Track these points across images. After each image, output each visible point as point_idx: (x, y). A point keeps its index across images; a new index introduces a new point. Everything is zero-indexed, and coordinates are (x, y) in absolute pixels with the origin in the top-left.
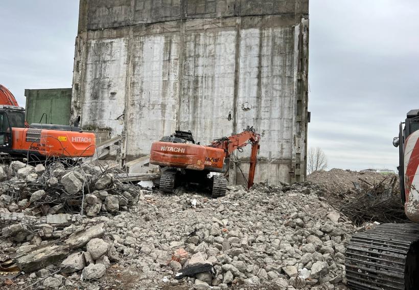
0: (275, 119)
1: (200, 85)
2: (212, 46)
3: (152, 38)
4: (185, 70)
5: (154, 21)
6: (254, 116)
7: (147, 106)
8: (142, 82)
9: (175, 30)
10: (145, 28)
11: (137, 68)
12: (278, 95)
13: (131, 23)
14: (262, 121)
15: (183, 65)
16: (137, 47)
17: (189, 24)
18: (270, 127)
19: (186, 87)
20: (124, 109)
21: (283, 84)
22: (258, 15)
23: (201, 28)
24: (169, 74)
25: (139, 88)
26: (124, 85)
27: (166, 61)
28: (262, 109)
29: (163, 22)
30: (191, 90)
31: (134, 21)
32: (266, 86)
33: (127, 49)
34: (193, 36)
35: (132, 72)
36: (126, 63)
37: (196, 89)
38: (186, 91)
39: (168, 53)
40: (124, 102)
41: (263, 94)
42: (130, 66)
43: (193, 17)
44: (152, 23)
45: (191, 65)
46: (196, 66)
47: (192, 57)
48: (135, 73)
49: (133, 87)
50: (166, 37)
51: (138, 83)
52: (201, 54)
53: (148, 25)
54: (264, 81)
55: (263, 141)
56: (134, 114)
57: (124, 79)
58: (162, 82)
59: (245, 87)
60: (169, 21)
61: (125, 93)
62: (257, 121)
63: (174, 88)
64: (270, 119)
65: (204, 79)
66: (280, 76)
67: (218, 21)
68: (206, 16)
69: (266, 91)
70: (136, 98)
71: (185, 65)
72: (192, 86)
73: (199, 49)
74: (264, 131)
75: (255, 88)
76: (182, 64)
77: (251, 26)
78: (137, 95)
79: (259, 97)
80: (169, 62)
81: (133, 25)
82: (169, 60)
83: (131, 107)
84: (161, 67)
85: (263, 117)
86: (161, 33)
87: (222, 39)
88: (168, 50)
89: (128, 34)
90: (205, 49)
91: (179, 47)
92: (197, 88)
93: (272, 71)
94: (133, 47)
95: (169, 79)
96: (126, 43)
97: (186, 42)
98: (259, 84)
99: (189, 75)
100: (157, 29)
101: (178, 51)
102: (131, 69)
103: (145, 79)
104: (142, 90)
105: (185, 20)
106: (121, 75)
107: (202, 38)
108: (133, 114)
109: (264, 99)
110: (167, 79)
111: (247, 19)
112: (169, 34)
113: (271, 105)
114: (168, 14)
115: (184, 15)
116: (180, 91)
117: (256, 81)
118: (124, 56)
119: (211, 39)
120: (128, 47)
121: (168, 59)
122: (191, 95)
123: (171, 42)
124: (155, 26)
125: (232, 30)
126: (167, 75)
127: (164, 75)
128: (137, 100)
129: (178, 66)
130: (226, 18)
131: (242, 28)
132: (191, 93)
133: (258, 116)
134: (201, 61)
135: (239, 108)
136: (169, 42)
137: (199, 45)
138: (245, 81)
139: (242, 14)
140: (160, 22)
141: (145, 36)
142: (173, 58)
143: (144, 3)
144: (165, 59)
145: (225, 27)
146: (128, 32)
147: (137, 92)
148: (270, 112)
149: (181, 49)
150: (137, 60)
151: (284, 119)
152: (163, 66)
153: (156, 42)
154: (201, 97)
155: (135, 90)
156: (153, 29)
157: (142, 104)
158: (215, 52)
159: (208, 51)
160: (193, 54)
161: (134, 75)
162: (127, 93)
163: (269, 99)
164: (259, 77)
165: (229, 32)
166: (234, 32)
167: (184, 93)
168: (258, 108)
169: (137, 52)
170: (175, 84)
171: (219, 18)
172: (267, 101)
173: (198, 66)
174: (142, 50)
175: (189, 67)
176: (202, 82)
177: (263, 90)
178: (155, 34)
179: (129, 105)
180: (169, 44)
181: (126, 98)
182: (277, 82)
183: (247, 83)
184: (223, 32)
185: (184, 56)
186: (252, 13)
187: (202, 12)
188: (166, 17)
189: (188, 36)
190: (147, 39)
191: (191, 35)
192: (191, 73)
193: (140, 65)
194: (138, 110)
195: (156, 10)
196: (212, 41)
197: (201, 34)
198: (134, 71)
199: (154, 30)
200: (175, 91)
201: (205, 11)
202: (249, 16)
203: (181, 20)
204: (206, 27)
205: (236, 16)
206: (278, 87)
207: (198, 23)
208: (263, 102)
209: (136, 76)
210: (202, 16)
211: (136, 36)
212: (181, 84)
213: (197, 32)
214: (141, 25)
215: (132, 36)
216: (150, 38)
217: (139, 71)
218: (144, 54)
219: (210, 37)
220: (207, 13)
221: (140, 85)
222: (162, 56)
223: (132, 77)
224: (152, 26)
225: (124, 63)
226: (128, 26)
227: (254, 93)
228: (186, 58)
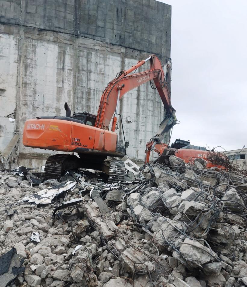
0: (149, 132)
1: (92, 96)
2: (102, 66)
3: (45, 44)
4: (79, 82)
5: (47, 28)
6: (134, 128)
7: (41, 107)
8: (35, 84)
9: (68, 42)
10: (37, 33)
11: (29, 70)
12: (151, 114)
13: (22, 23)
14: (140, 132)
15: (77, 76)
16: (29, 48)
17: (81, 41)
18: (145, 137)
19: (79, 96)
20: (15, 107)
21: (154, 107)
22: (137, 50)
23: (92, 47)
24: (63, 82)
25: (32, 89)
26: (15, 84)
27: (60, 69)
28: (140, 124)
29: (57, 32)
30: (84, 100)
31: (25, 21)
32: (143, 106)
33: (17, 49)
34: (85, 53)
35: (24, 73)
36: (16, 61)
37: (88, 99)
38: (79, 100)
39: (62, 62)
40: (15, 101)
41: (141, 112)
42: (21, 66)
43: (86, 36)
44: (45, 30)
45: (84, 78)
46: (89, 80)
47: (85, 71)
48: (27, 74)
49: (25, 87)
50: (60, 47)
51: (30, 84)
52: (93, 70)
53: (40, 30)
54: (142, 102)
55: (140, 147)
56: (27, 114)
57: (15, 78)
58: (56, 88)
59: (128, 104)
60: (62, 33)
61: (15, 92)
62: (136, 132)
63: (68, 95)
64: (145, 131)
65: (95, 92)
66: (152, 101)
67: (107, 45)
68: (97, 38)
69: (143, 110)
70: (29, 98)
71: (78, 77)
72: (85, 96)
73: (91, 66)
74: (141, 140)
75: (135, 107)
76: (75, 75)
77: (132, 57)
78: (30, 96)
79: (138, 114)
80: (63, 71)
81: (24, 26)
82: (63, 69)
83: (23, 107)
84: (55, 74)
85: (141, 129)
86: (54, 42)
87: (110, 62)
88: (62, 60)
89: (18, 33)
90: (96, 67)
91: (72, 59)
92: (90, 99)
93: (147, 96)
94: (24, 48)
95: (63, 86)
96: (16, 42)
97: (79, 57)
98: (138, 104)
99: (82, 87)
100: (50, 36)
101: (71, 63)
102: (22, 69)
103: (38, 82)
104: (35, 92)
105: (78, 36)
106: (11, 73)
107: (93, 56)
108: (25, 114)
109: (141, 116)
110: (61, 86)
111: (129, 51)
112: (63, 45)
113: (146, 121)
114: (62, 26)
115: (76, 31)
116: (74, 99)
117: (136, 101)
118: (14, 54)
119: (101, 59)
120: (19, 47)
121: (62, 67)
122: (84, 104)
123: (64, 53)
124: (48, 33)
125: (118, 57)
126: (61, 82)
127: (58, 82)
128: (30, 101)
129: (72, 76)
130: (113, 44)
131: (126, 57)
132: (84, 102)
133: (137, 128)
134: (93, 76)
135: (124, 121)
136: (62, 52)
137: (91, 62)
138: (128, 100)
139: (126, 46)
140: (53, 31)
141: (37, 39)
142: (67, 68)
143: (36, 8)
144: (59, 67)
145: (113, 53)
146: (19, 31)
147: (29, 92)
148: (145, 126)
149: (75, 61)
150: (29, 61)
151: (154, 132)
152: (57, 73)
153: (49, 48)
154: (94, 108)
155: (28, 90)
156: (46, 35)
157: (36, 105)
158: (104, 71)
159: (98, 69)
160: (85, 69)
161: (26, 75)
162: (18, 92)
163: (145, 116)
164: (138, 98)
165: (115, 57)
166: (120, 59)
167: (78, 101)
168: (137, 122)
169: (29, 54)
170: (69, 92)
171: (107, 43)
172: (143, 117)
173: (90, 80)
174: (35, 54)
175: (82, 79)
176: (94, 95)
177: (141, 109)
178: (48, 41)
179: (21, 104)
180: (62, 55)
181: (17, 97)
182: (150, 104)
183: (129, 101)
184: (111, 57)
185: (77, 69)
186: (133, 47)
187: (94, 34)
188: (59, 28)
189: (81, 51)
190: (40, 44)
191: (83, 52)
192: (85, 85)
193: (33, 68)
194: (31, 111)
195: (50, 19)
196: (102, 62)
197: (93, 53)
198: (26, 72)
199: (48, 37)
200: (70, 98)
201: (96, 33)
202: (131, 48)
203: (74, 36)
204: (97, 48)
205: (121, 45)
206: (151, 109)
207: (89, 42)
208: (140, 118)
209: (28, 77)
210: (94, 37)
211: (28, 38)
212: (75, 93)
213: (90, 50)
214: (34, 28)
215: (23, 37)
216: (43, 44)
217: (31, 72)
218: (36, 58)
219: (100, 57)
220: (98, 36)
221: (33, 86)
222: (56, 64)
223: (24, 77)
224: (45, 32)
225: (15, 62)
226: (19, 25)
227: (134, 111)
228: (79, 71)
